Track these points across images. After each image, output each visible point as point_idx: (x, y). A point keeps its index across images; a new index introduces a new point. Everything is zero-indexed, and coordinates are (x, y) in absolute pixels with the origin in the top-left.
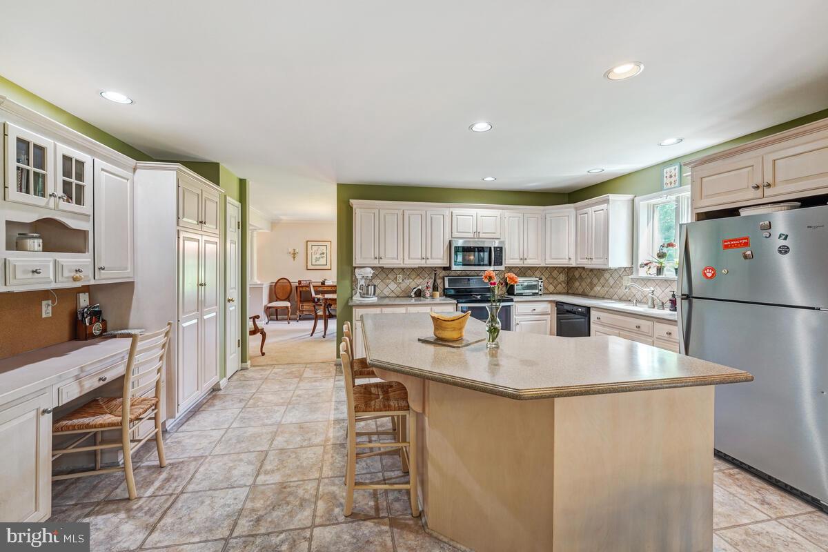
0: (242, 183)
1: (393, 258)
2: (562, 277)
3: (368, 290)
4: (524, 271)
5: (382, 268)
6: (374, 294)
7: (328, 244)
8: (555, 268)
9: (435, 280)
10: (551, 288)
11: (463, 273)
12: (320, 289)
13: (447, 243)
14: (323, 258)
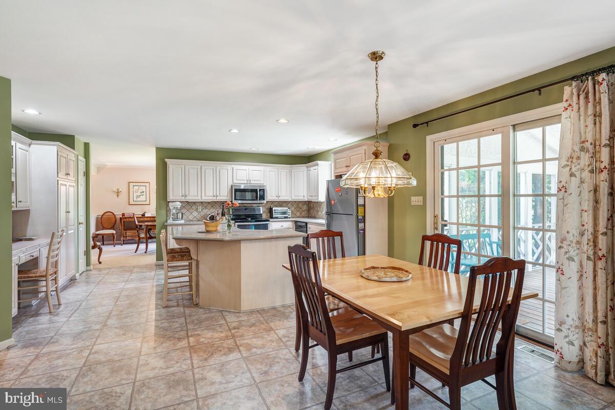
0: (87, 145)
1: (194, 196)
2: (305, 207)
3: (178, 216)
4: (281, 204)
5: (188, 202)
6: (182, 218)
7: (147, 185)
8: (301, 202)
9: (223, 210)
10: (298, 214)
11: (242, 205)
12: (142, 219)
13: (230, 187)
14: (143, 195)
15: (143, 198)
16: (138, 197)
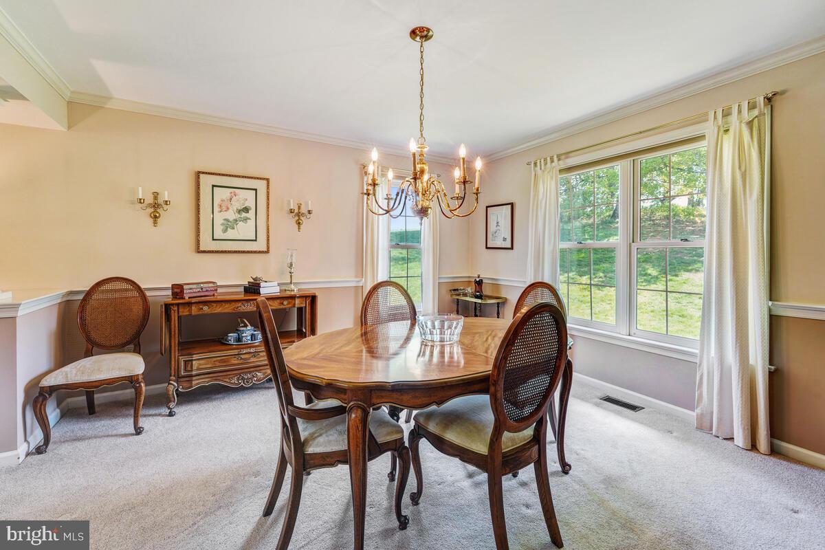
7: (260, 187)
14: (246, 219)
15: (245, 230)
16: (228, 225)
